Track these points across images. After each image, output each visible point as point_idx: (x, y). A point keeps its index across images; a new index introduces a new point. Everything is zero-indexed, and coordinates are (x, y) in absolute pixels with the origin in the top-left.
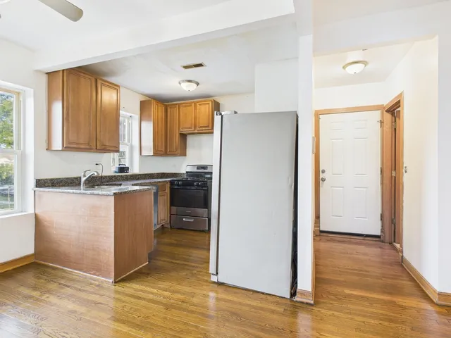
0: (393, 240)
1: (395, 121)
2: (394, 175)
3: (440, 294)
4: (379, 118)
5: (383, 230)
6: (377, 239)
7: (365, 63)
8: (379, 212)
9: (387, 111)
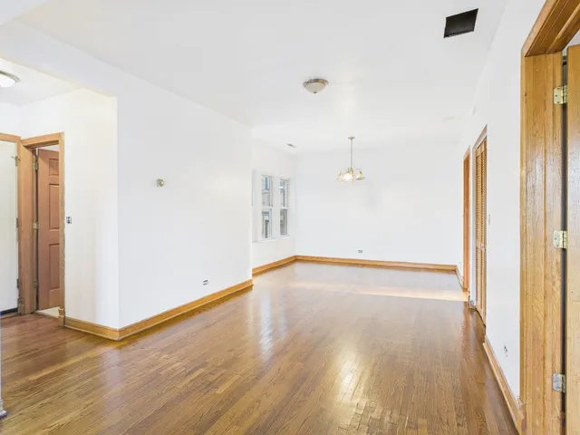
0: (35, 308)
1: (37, 161)
2: (35, 227)
3: (120, 331)
4: (15, 154)
5: (20, 300)
6: (13, 314)
7: (17, 79)
8: (16, 276)
9: (27, 147)
